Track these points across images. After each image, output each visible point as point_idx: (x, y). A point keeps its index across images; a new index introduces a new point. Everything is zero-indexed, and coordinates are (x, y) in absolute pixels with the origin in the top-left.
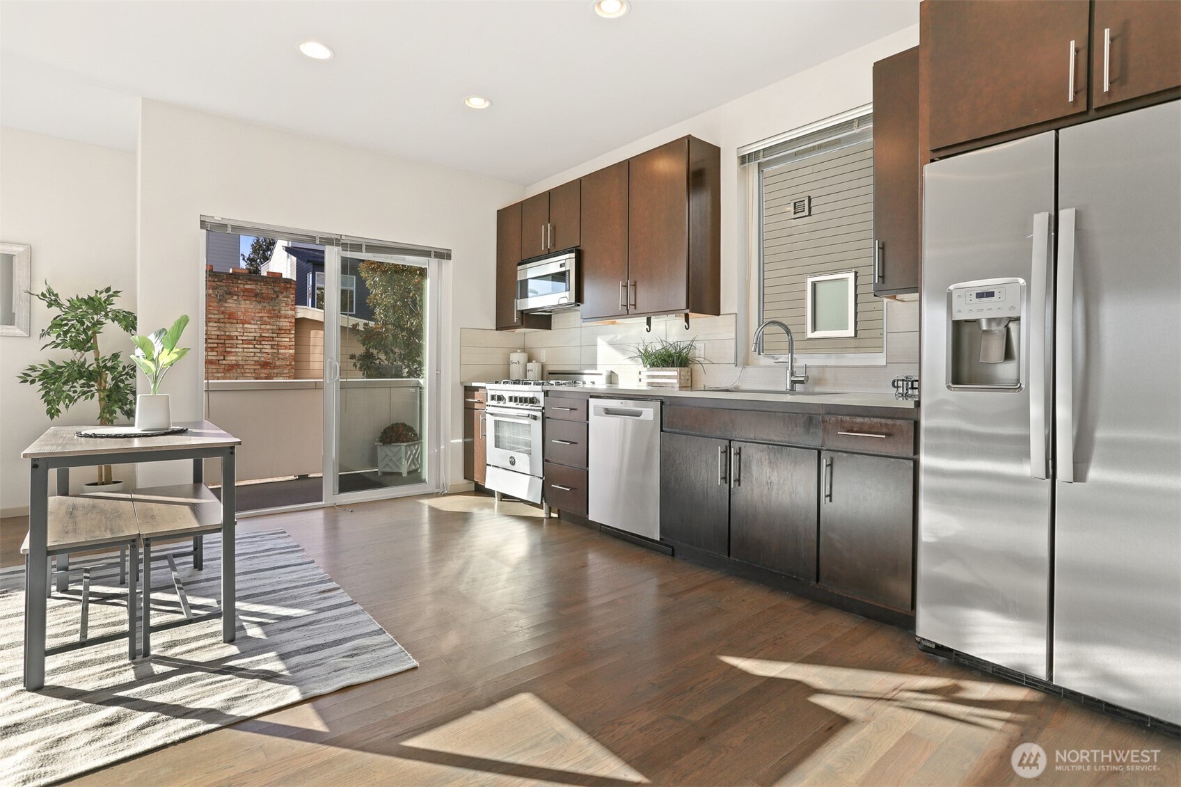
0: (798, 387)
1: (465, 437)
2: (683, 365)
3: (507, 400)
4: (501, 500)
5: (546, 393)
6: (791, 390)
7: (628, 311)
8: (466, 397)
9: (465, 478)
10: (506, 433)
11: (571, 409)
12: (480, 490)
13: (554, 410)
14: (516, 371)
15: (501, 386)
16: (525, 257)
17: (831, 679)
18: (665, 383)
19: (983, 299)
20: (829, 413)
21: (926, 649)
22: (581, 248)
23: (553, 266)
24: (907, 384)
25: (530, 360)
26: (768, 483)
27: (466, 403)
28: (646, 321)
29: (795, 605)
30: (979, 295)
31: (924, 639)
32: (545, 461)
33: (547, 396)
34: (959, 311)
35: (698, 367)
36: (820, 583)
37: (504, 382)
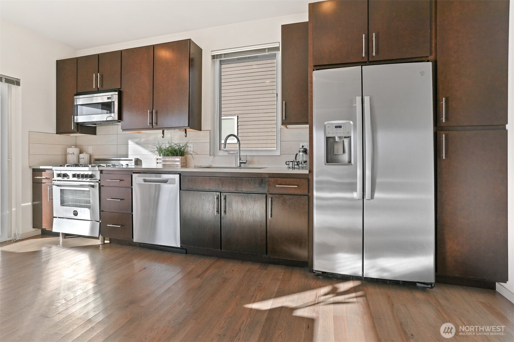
0: (242, 165)
1: (34, 200)
2: (182, 155)
3: (71, 176)
4: (65, 238)
5: (101, 172)
6: (239, 167)
7: (153, 126)
8: (34, 175)
9: (34, 227)
10: (69, 197)
11: (120, 180)
12: (47, 233)
13: (107, 181)
14: (72, 159)
15: (66, 168)
16: (79, 91)
17: (292, 300)
18: (172, 165)
19: (338, 129)
20: (270, 177)
21: (318, 275)
22: (121, 90)
23: (102, 98)
24: (294, 163)
25: (81, 152)
26: (241, 212)
27: (34, 179)
28: (162, 132)
29: (256, 267)
30: (336, 127)
31: (317, 271)
32: (101, 211)
33: (102, 173)
34: (329, 133)
35: (189, 156)
36: (267, 255)
37: (67, 166)
